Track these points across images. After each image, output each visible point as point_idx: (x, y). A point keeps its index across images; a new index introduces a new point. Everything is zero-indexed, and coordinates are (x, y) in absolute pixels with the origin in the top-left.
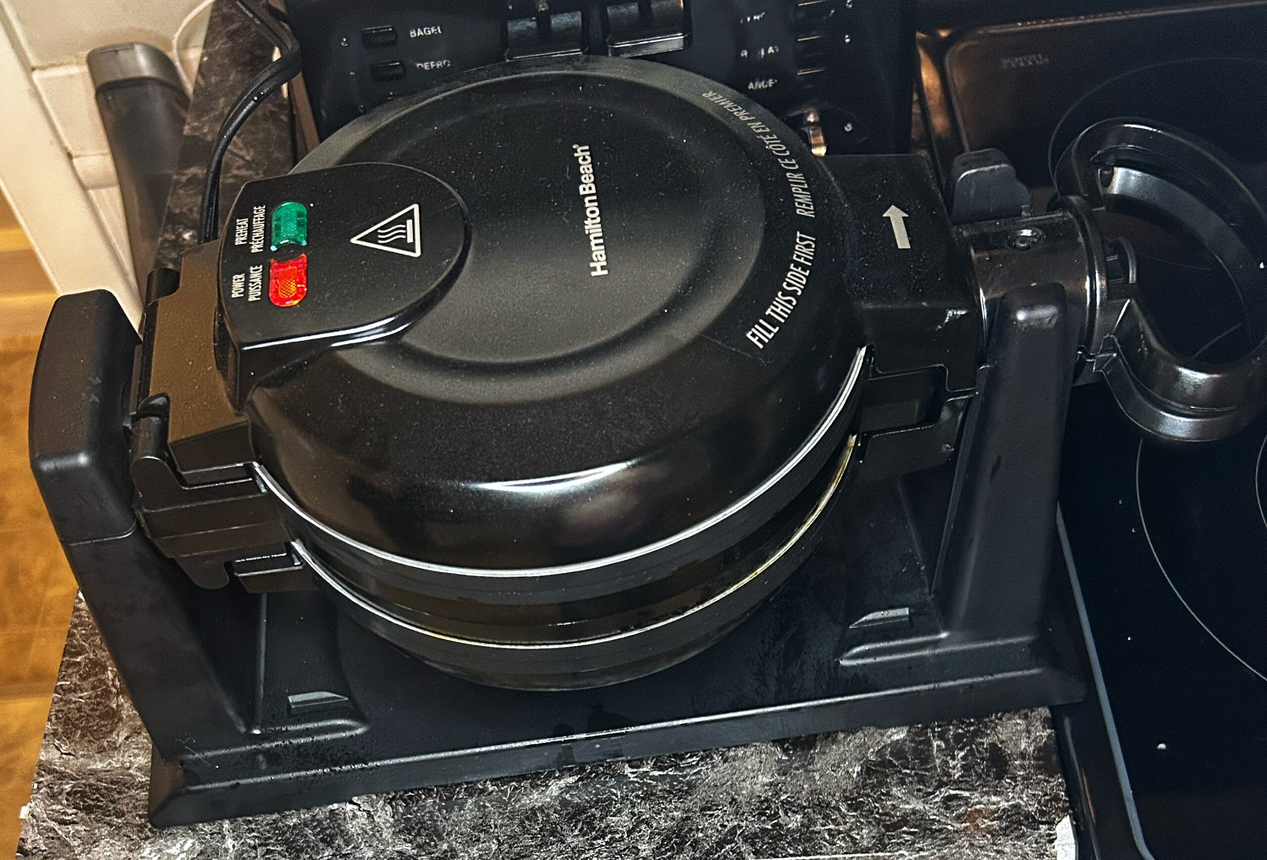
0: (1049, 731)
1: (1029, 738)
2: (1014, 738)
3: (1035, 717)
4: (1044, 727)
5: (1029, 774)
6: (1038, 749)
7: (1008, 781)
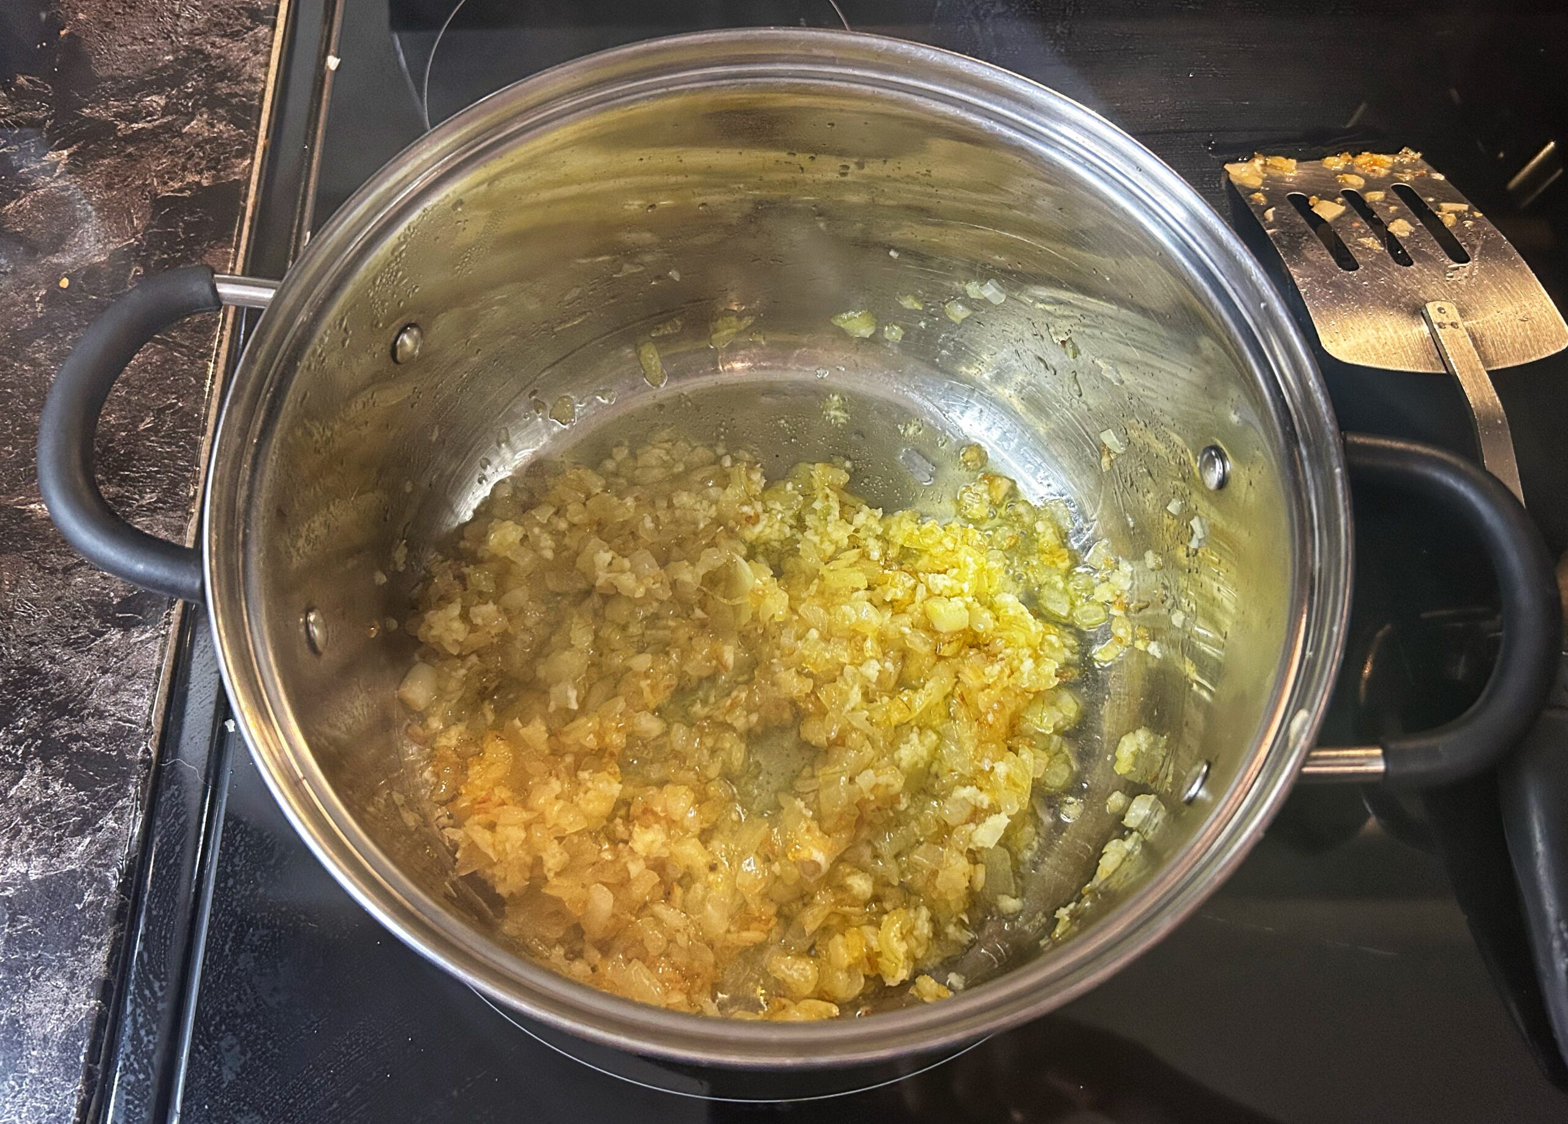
0: (93, 1002)
1: (64, 1011)
2: (44, 1012)
3: (83, 977)
4: (88, 997)
5: (41, 1073)
6: (70, 1031)
7: (13, 1083)
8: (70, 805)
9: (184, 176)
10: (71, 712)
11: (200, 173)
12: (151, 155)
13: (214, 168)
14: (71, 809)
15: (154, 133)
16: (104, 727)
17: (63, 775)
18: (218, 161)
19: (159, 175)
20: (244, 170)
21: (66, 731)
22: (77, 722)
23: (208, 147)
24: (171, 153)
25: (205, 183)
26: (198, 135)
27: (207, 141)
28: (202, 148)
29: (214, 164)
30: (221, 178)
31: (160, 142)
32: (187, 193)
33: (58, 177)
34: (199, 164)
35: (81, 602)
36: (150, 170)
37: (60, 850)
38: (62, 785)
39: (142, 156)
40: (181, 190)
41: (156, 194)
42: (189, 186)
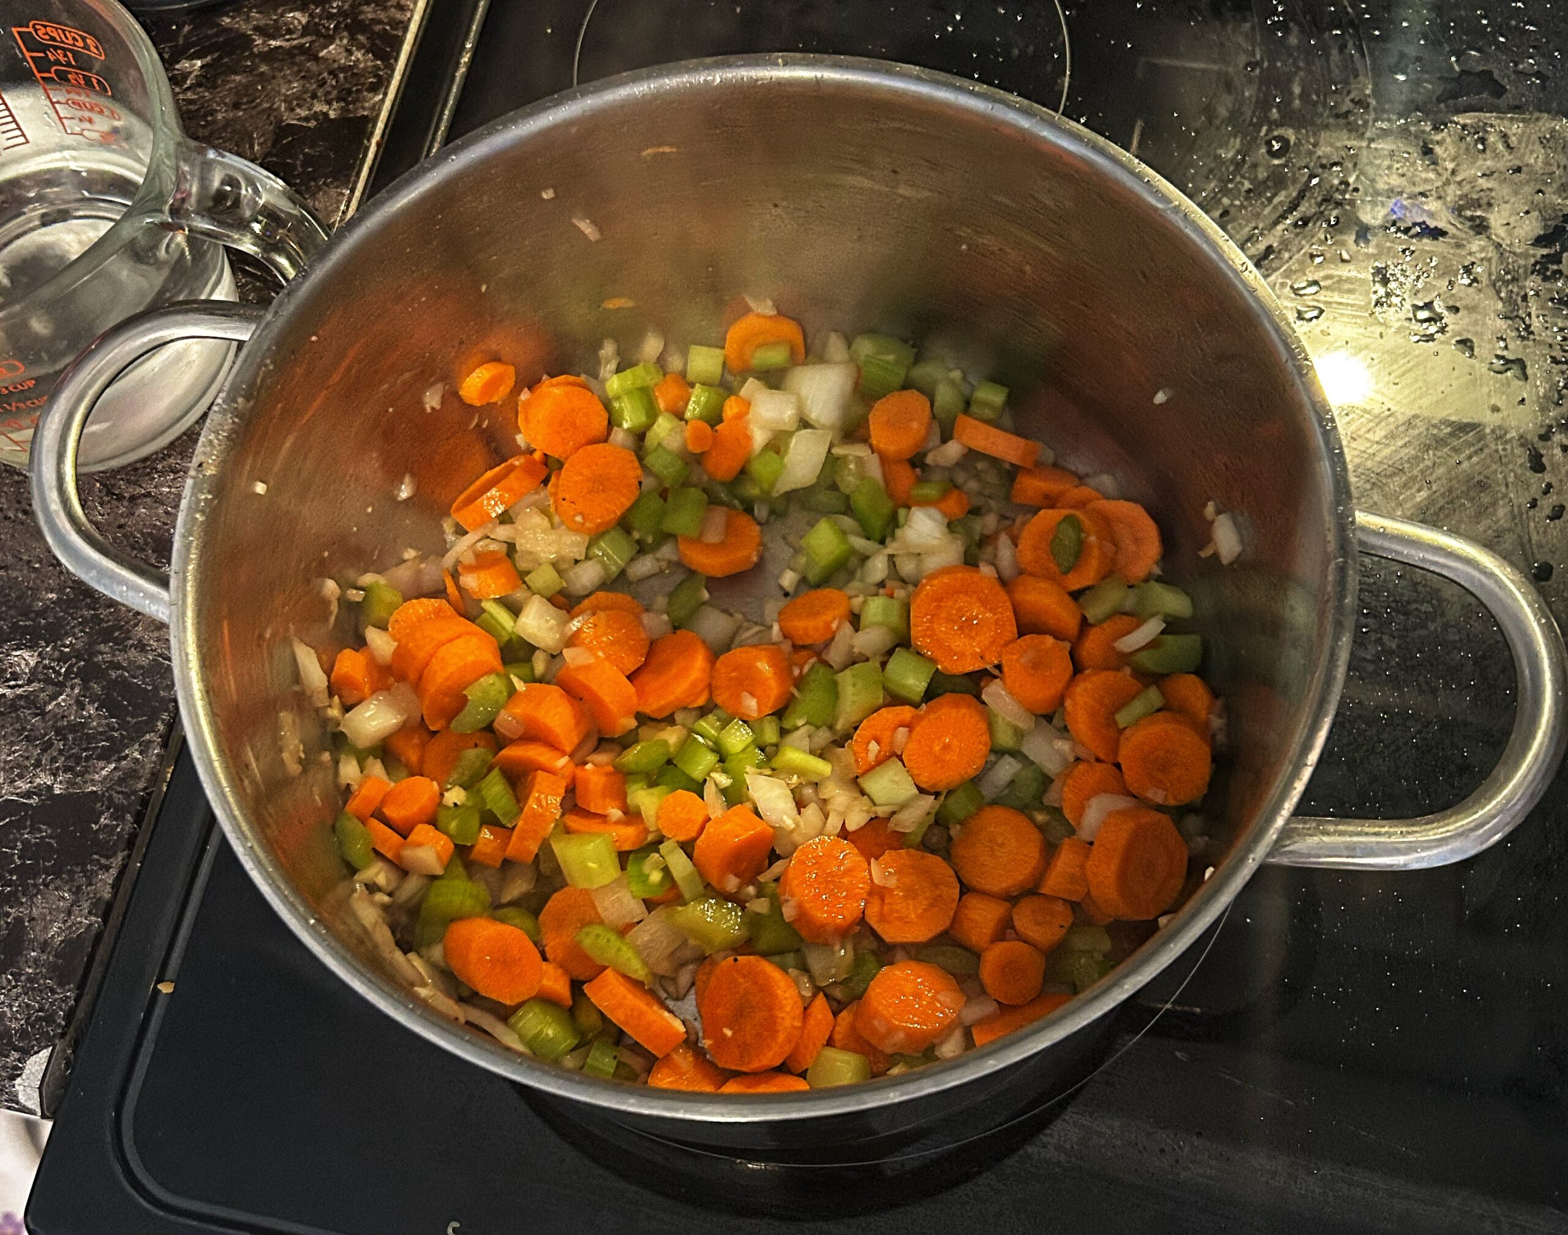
0: (93, 918)
1: (65, 922)
2: (48, 918)
3: (88, 893)
5: (37, 974)
6: (67, 942)
7: (10, 977)
8: (101, 729)
9: (312, 105)
10: (116, 641)
11: (329, 103)
12: (284, 77)
13: (344, 100)
14: (101, 733)
15: (290, 54)
16: (144, 660)
17: (99, 700)
18: (349, 92)
19: (287, 100)
20: (374, 105)
21: (108, 657)
22: (120, 651)
23: (342, 76)
24: (303, 77)
25: (332, 115)
26: (334, 61)
27: (344, 69)
28: (336, 77)
29: (344, 95)
30: (349, 111)
31: (294, 64)
32: (312, 124)
33: (188, 89)
34: (328, 93)
35: (142, 534)
36: (279, 92)
37: (86, 771)
38: (97, 709)
39: (274, 77)
40: (307, 119)
41: (282, 121)
42: (315, 116)
